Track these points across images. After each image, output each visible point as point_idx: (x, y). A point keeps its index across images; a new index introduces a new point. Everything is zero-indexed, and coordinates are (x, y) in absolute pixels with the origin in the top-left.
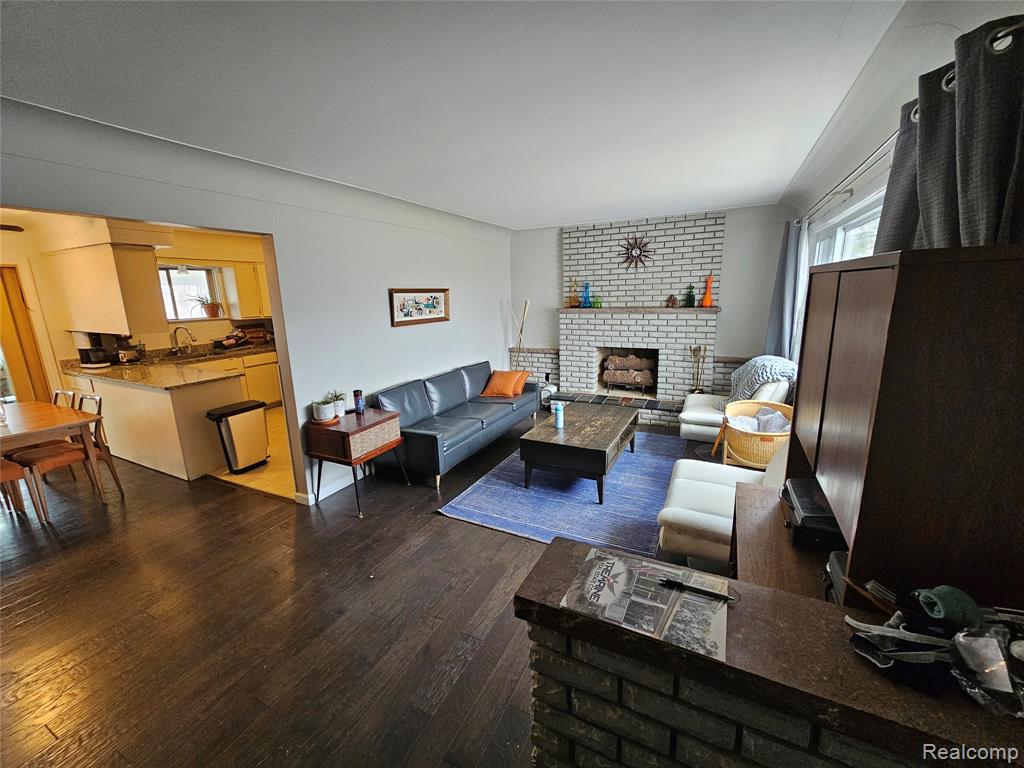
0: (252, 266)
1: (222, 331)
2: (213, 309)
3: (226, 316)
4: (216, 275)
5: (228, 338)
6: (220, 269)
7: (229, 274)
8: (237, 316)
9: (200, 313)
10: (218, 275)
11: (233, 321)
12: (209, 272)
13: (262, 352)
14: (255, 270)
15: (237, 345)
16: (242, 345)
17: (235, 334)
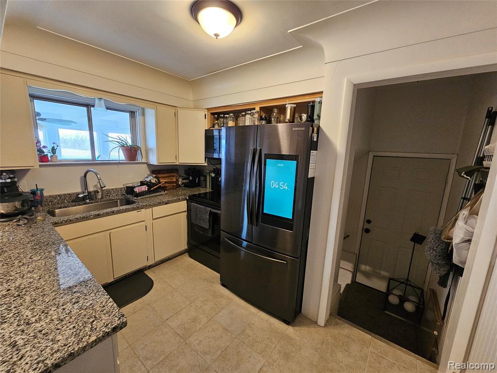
0: (173, 110)
1: (136, 175)
2: (132, 152)
3: (144, 160)
4: (139, 118)
5: (142, 184)
6: (143, 109)
7: (151, 115)
8: (154, 160)
9: (118, 155)
10: (141, 117)
11: (149, 165)
12: (132, 114)
13: (172, 202)
14: (176, 115)
15: (149, 192)
16: (155, 191)
17: (148, 180)
